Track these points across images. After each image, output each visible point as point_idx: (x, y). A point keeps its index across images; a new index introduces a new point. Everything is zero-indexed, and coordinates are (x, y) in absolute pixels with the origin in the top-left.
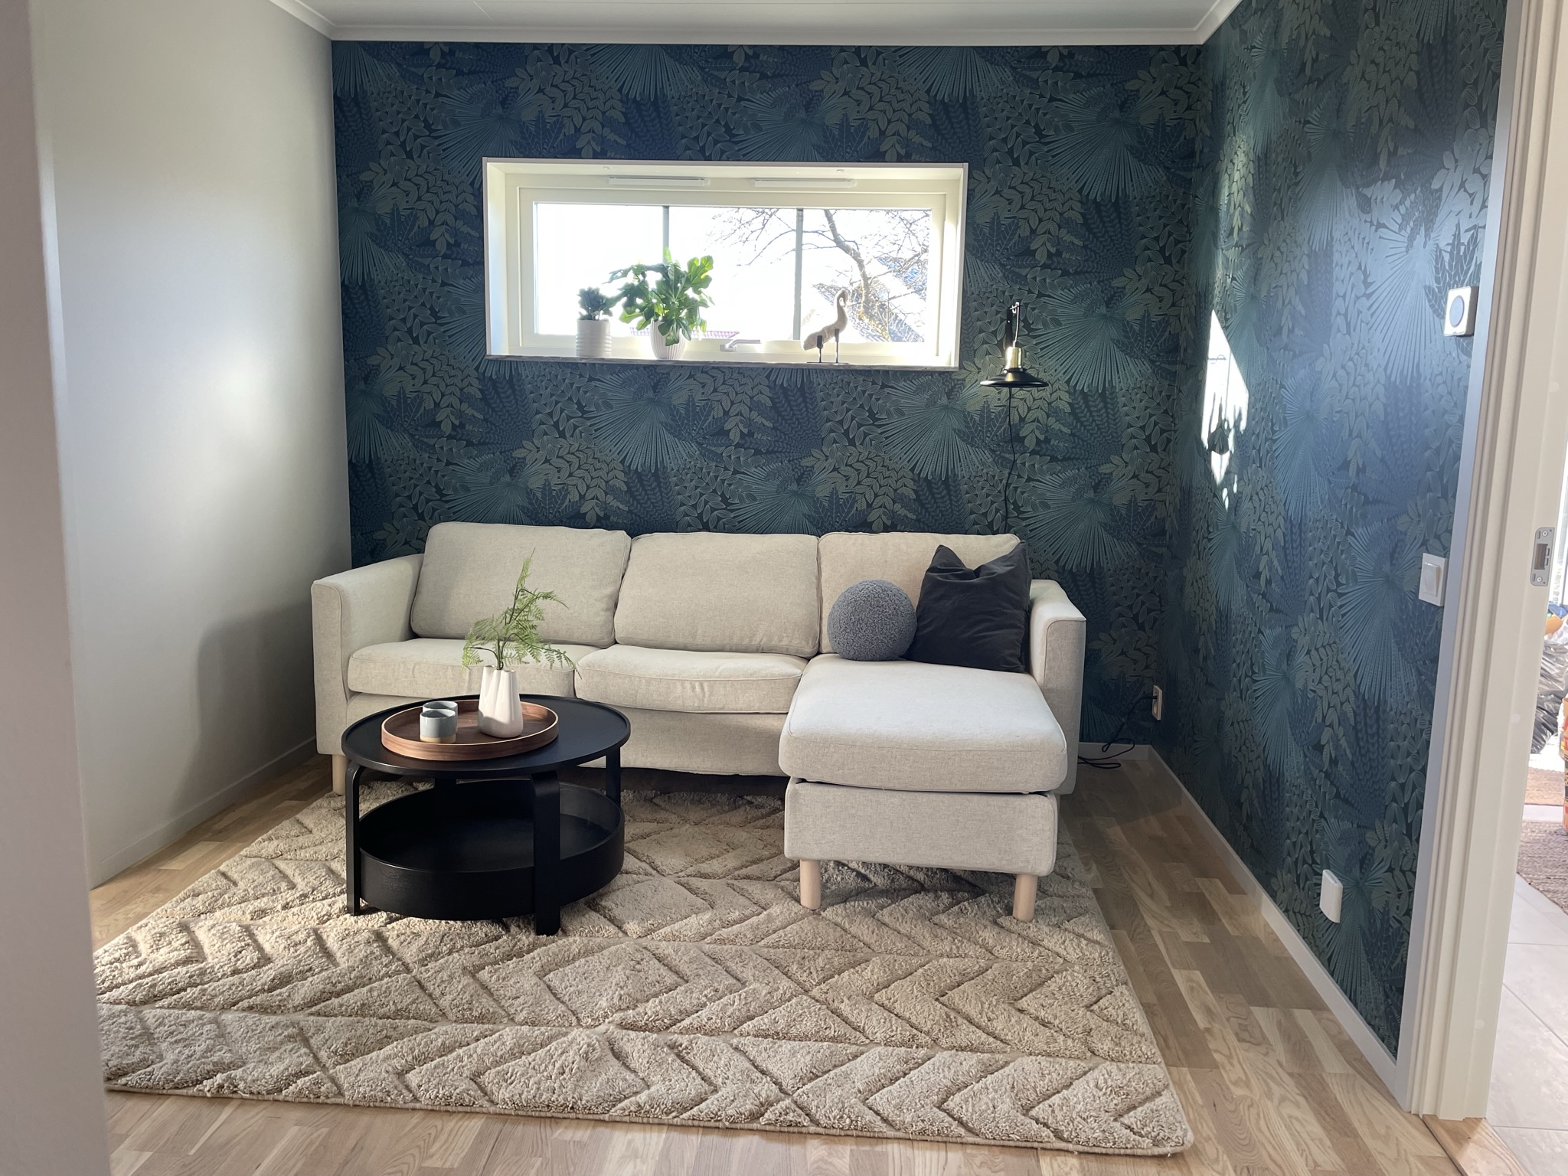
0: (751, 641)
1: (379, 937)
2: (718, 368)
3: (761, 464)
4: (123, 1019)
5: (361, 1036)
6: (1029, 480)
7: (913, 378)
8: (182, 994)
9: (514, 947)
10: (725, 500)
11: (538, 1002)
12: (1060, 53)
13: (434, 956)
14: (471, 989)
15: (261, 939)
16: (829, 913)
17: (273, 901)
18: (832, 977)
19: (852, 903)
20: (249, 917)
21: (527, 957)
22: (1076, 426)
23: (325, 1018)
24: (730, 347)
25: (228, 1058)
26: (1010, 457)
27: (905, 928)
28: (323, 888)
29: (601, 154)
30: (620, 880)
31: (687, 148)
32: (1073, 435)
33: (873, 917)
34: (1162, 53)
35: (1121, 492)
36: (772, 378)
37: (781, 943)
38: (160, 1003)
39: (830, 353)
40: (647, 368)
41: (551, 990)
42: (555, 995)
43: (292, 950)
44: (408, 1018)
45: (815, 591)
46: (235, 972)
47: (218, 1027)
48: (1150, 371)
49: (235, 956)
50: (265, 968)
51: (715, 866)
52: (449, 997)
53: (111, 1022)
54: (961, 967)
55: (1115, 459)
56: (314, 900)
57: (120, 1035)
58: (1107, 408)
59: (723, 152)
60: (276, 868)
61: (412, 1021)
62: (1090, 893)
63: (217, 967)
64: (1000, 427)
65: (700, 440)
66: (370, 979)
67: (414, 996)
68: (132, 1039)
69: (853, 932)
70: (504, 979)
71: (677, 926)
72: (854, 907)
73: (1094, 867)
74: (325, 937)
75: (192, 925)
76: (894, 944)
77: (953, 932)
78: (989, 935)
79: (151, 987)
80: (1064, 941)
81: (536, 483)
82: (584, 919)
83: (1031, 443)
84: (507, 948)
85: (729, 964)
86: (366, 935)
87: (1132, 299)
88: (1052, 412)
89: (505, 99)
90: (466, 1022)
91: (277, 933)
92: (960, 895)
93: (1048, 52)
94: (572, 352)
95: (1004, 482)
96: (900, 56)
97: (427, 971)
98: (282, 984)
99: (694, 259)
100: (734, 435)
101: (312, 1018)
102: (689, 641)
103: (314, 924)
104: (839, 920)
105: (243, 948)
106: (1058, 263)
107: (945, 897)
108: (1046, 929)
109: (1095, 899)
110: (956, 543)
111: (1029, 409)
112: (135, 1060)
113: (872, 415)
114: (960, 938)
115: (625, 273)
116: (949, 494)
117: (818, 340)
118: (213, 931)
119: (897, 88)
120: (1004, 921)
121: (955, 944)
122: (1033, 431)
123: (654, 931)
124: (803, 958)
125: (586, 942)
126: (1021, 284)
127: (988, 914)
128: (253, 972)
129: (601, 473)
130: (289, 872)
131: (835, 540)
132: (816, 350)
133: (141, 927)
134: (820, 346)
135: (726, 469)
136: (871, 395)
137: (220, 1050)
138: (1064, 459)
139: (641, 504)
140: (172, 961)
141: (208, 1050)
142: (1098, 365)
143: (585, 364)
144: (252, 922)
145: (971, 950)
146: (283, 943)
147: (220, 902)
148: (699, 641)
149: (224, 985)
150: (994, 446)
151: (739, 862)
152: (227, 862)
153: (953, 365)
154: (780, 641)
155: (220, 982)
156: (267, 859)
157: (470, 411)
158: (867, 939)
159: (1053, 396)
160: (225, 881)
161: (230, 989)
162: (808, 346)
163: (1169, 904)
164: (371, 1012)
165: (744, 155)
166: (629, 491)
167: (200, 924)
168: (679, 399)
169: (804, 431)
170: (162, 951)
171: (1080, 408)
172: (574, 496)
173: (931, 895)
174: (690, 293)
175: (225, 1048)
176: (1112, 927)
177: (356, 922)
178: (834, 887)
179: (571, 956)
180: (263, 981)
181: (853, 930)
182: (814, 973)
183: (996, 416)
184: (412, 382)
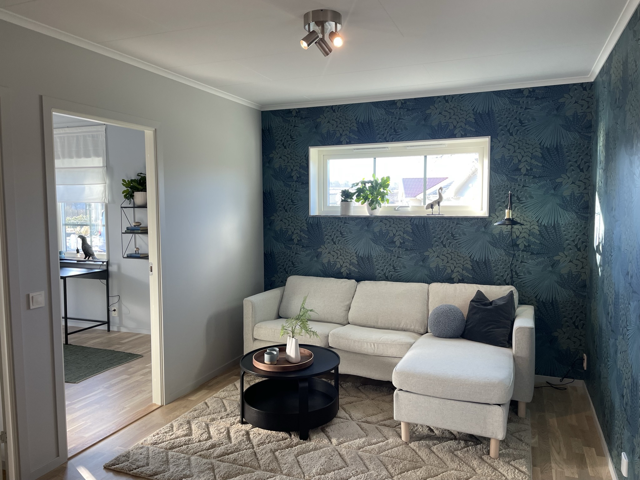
0: (399, 326)
1: (248, 433)
2: (391, 218)
3: (408, 254)
4: (162, 454)
5: (230, 471)
6: (522, 262)
7: (470, 220)
8: (182, 447)
9: (291, 443)
10: (394, 268)
11: (292, 467)
12: (529, 90)
13: (262, 444)
14: (271, 459)
15: (210, 430)
16: (412, 445)
17: (218, 416)
18: (404, 472)
19: (422, 442)
20: (209, 421)
21: (294, 448)
22: (542, 240)
23: (221, 463)
24: (398, 209)
25: (188, 473)
26: (513, 252)
27: (441, 455)
28: (235, 412)
29: (349, 143)
30: (336, 420)
31: (380, 138)
32: (541, 243)
33: (430, 449)
34: (575, 86)
35: (565, 267)
36: (412, 221)
37: (389, 455)
38: (174, 450)
39: (436, 211)
40: (366, 218)
41: (298, 463)
42: (299, 465)
43: (219, 435)
44: (248, 467)
45: (426, 307)
46: (200, 441)
47: (189, 461)
48: (576, 217)
49: (201, 435)
50: (208, 441)
51: (373, 419)
52: (263, 460)
53: (158, 455)
54: (459, 476)
55: (561, 254)
56: (231, 417)
57: (159, 460)
58: (556, 232)
59: (393, 139)
60: (223, 402)
61: (249, 468)
62: (529, 449)
63: (194, 438)
64: (508, 240)
65: (384, 245)
66: (240, 450)
67: (252, 458)
68: (162, 462)
69: (419, 454)
70: (283, 456)
71: (350, 443)
72: (423, 443)
73: (537, 436)
74: (230, 431)
75: (191, 422)
76: (434, 462)
77: (460, 459)
78: (475, 463)
79: (173, 444)
80: (508, 470)
81: (325, 261)
82: (318, 435)
83: (521, 247)
84: (288, 444)
85: (365, 461)
86: (243, 432)
87: (566, 187)
88: (531, 234)
89: (317, 126)
90: (266, 471)
91: (216, 428)
92: (470, 443)
93: (524, 90)
94: (339, 214)
95: (510, 263)
96: (462, 98)
97: (259, 449)
98: (212, 448)
99: (384, 177)
100: (398, 244)
101: (218, 462)
102: (375, 325)
103: (228, 426)
104: (415, 448)
105: (204, 433)
106: (531, 173)
107: (462, 443)
108: (502, 463)
109: (531, 452)
110: (486, 289)
111: (521, 233)
112: (161, 470)
113: (453, 235)
114: (462, 463)
115: (357, 184)
116: (486, 267)
117: (431, 206)
118: (196, 425)
119: (460, 110)
120: (485, 457)
121: (460, 465)
122: (523, 242)
123: (342, 443)
124: (395, 463)
125: (316, 445)
126: (515, 182)
127: (479, 453)
128: (204, 442)
129: (348, 257)
130: (226, 405)
131: (435, 287)
132: (431, 209)
133: (176, 421)
134: (432, 208)
135: (394, 256)
136: (452, 228)
137: (187, 470)
138: (537, 254)
139: (363, 269)
140: (182, 435)
141: (184, 469)
142: (551, 214)
143: (343, 218)
144: (210, 423)
145: (465, 468)
146: (217, 432)
147: (202, 414)
148: (379, 325)
149: (194, 446)
150: (505, 248)
151: (383, 418)
152: (208, 399)
153: (486, 215)
154: (411, 327)
155: (194, 445)
156: (221, 398)
157: (303, 235)
158: (423, 458)
159: (531, 227)
160: (205, 406)
161: (196, 447)
162: (427, 208)
163: (565, 458)
164: (237, 463)
165: (401, 139)
166: (358, 264)
167: (194, 422)
168: (377, 230)
169: (425, 241)
170: (180, 430)
171: (544, 232)
172: (338, 266)
173: (457, 442)
174: (382, 190)
175: (189, 469)
176: (534, 465)
177: (242, 427)
178: (417, 433)
179: (309, 450)
180: (207, 446)
181: (420, 453)
182: (397, 470)
183: (506, 236)
184: (285, 225)
